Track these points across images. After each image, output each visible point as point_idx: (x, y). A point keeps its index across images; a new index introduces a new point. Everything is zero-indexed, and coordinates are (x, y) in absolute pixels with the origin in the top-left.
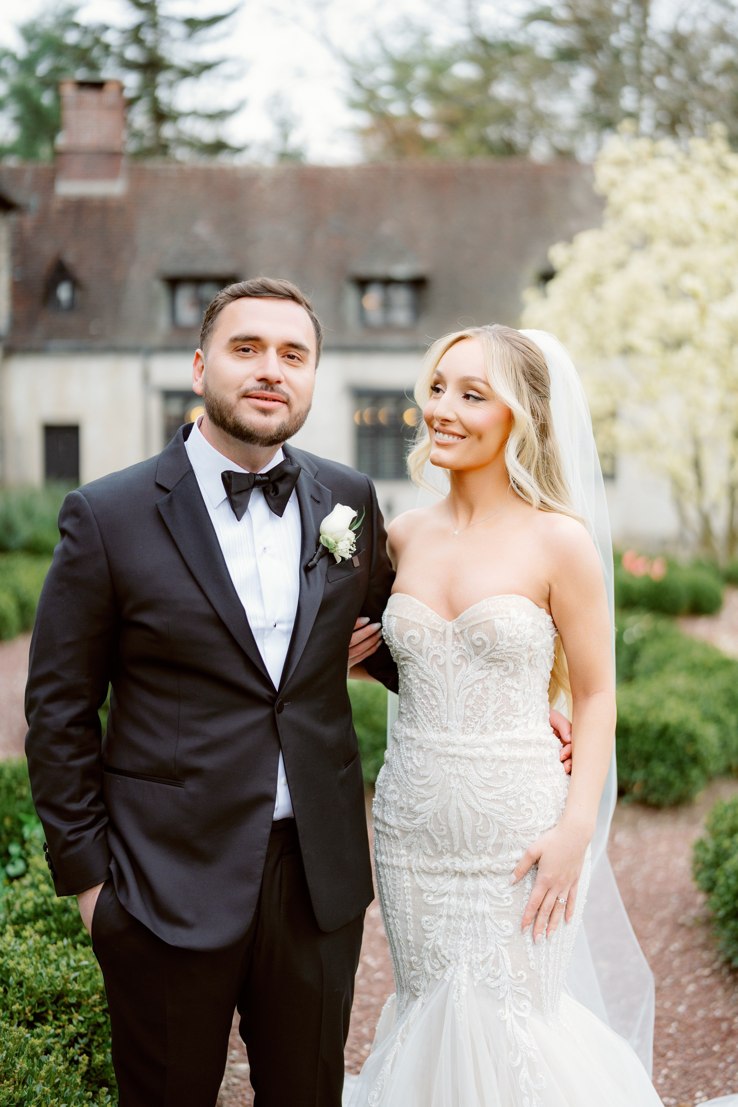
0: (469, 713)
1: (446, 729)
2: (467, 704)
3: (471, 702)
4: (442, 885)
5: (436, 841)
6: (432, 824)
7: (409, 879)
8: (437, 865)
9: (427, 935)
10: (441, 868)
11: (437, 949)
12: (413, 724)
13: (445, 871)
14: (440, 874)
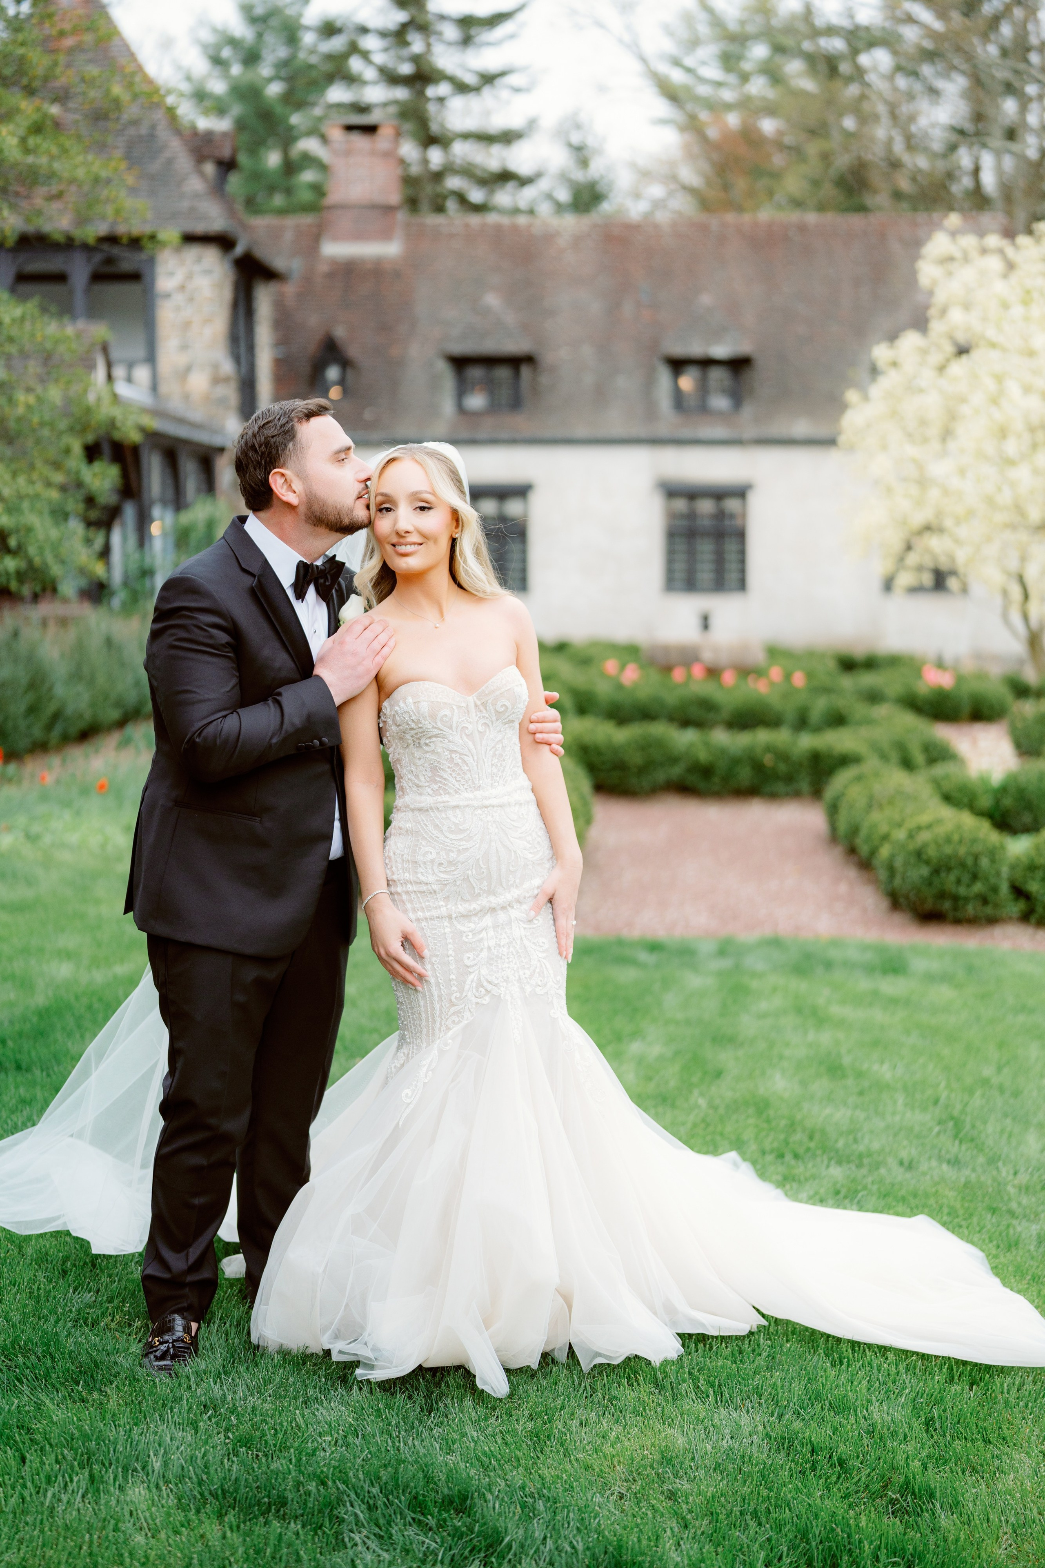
1: (478, 788)
4: (478, 923)
5: (475, 885)
6: (474, 870)
7: (448, 925)
8: (475, 906)
9: (471, 970)
10: (478, 908)
11: (482, 979)
12: (441, 792)
13: (481, 911)
14: (476, 915)
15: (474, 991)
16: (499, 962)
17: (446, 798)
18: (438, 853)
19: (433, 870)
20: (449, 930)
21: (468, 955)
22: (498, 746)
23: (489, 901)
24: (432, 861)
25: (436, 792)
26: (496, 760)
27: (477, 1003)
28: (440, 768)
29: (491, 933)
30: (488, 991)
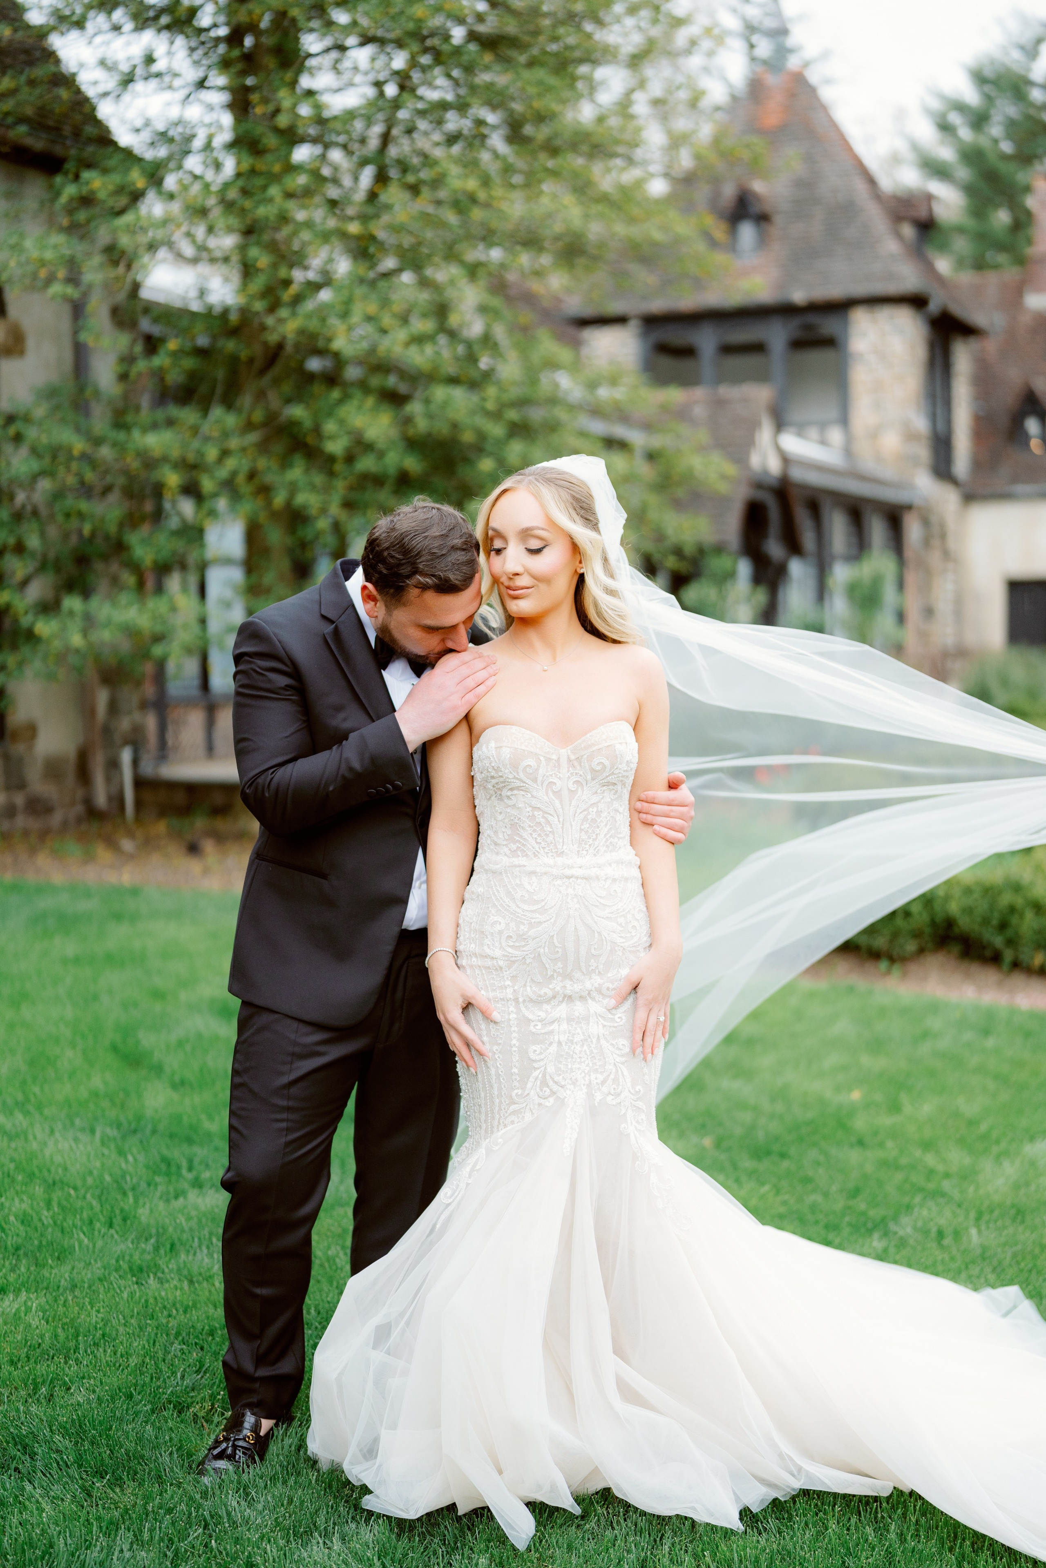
0: (584, 836)
1: (561, 854)
2: (582, 827)
3: (586, 826)
4: (551, 1013)
5: (547, 966)
6: (546, 948)
7: (514, 1011)
8: (546, 991)
9: (536, 1065)
10: (550, 994)
11: (548, 1077)
12: (519, 853)
13: (554, 997)
14: (548, 1001)
15: (538, 1089)
16: (569, 1060)
17: (522, 861)
18: (508, 925)
19: (500, 943)
20: (515, 1016)
21: (534, 1048)
22: (591, 809)
23: (564, 987)
24: (500, 933)
25: (514, 853)
26: (588, 825)
27: (540, 1104)
28: (520, 826)
29: (564, 1026)
30: (553, 1093)
